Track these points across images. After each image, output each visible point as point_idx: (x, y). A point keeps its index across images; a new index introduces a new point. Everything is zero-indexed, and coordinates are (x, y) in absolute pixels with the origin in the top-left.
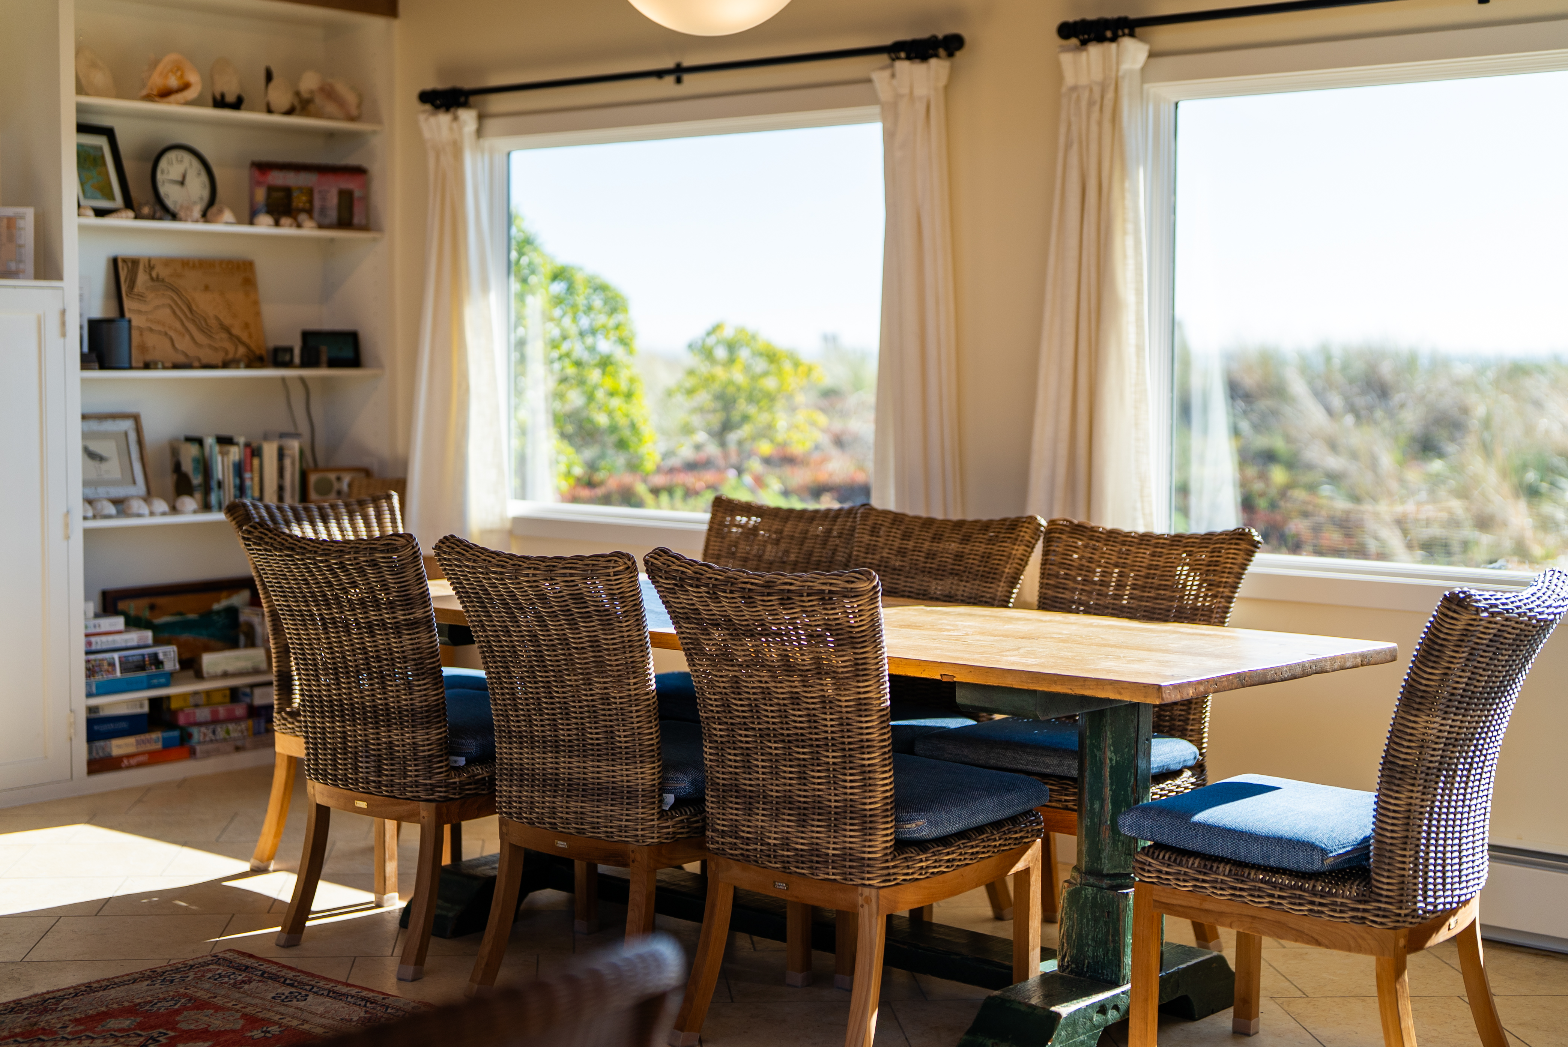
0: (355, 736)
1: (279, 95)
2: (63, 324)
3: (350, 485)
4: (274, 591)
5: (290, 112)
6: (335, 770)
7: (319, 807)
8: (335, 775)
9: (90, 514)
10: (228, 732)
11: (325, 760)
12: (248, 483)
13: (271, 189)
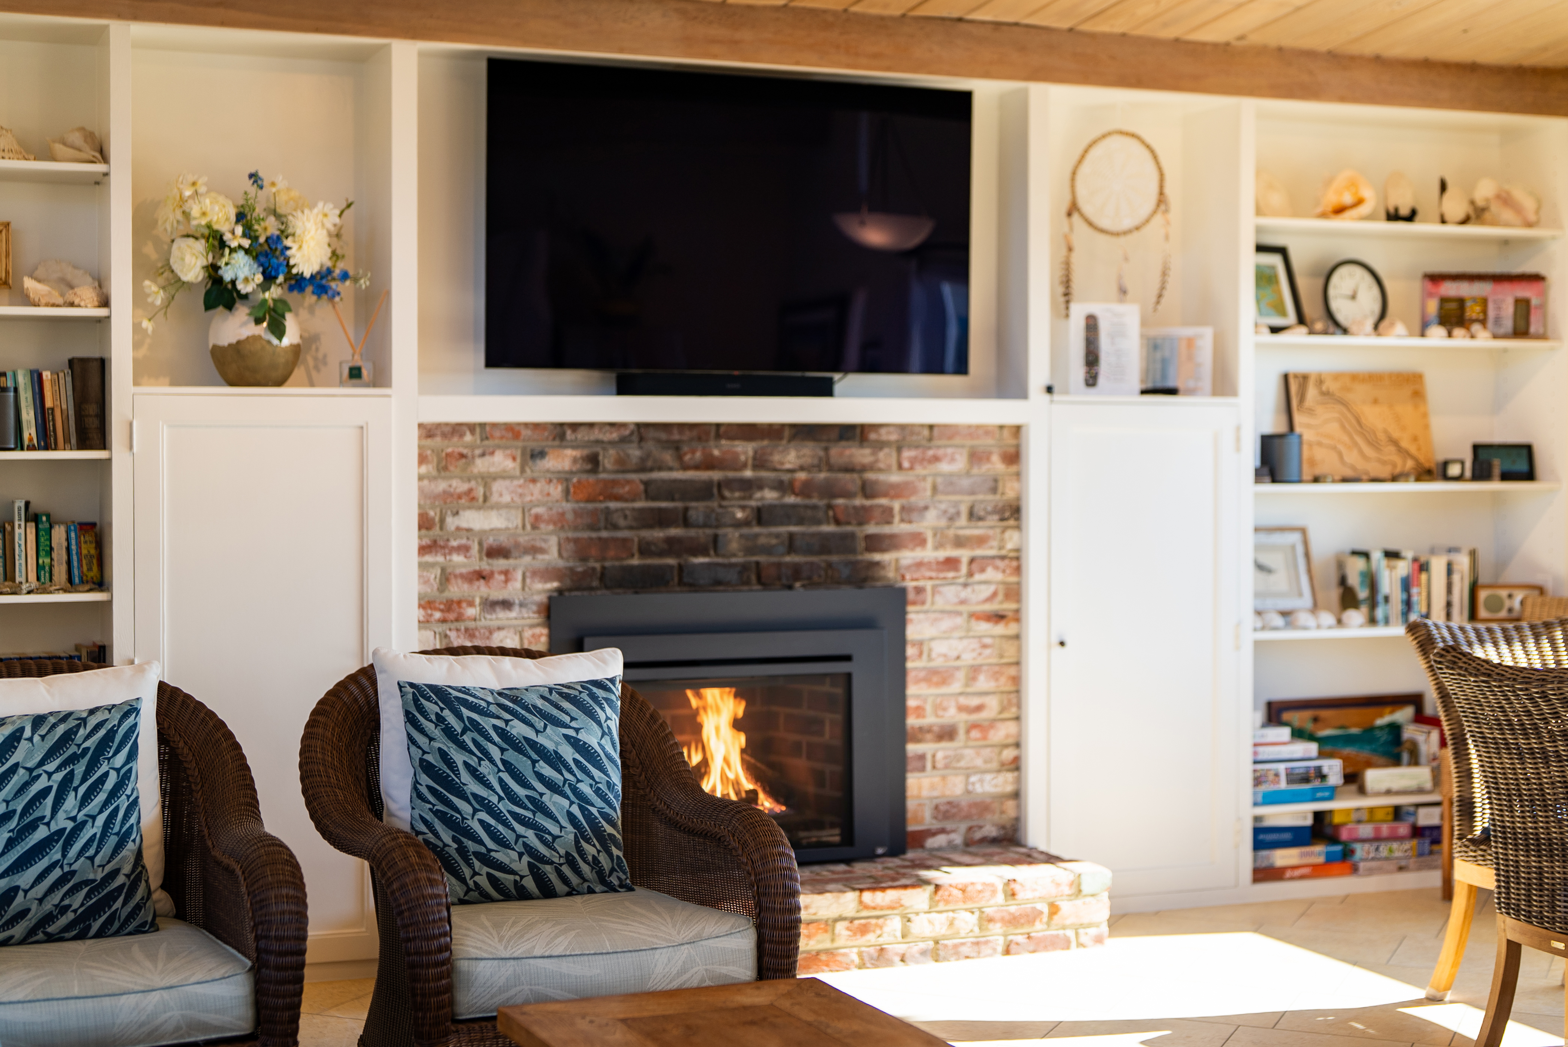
0: (1553, 873)
1: (1455, 206)
2: (1238, 439)
3: (1522, 603)
4: (1466, 716)
5: (1465, 221)
6: (1529, 906)
7: (1509, 943)
8: (1529, 912)
9: (1259, 624)
10: (1391, 851)
11: (1518, 895)
12: (1415, 599)
13: (1444, 300)
